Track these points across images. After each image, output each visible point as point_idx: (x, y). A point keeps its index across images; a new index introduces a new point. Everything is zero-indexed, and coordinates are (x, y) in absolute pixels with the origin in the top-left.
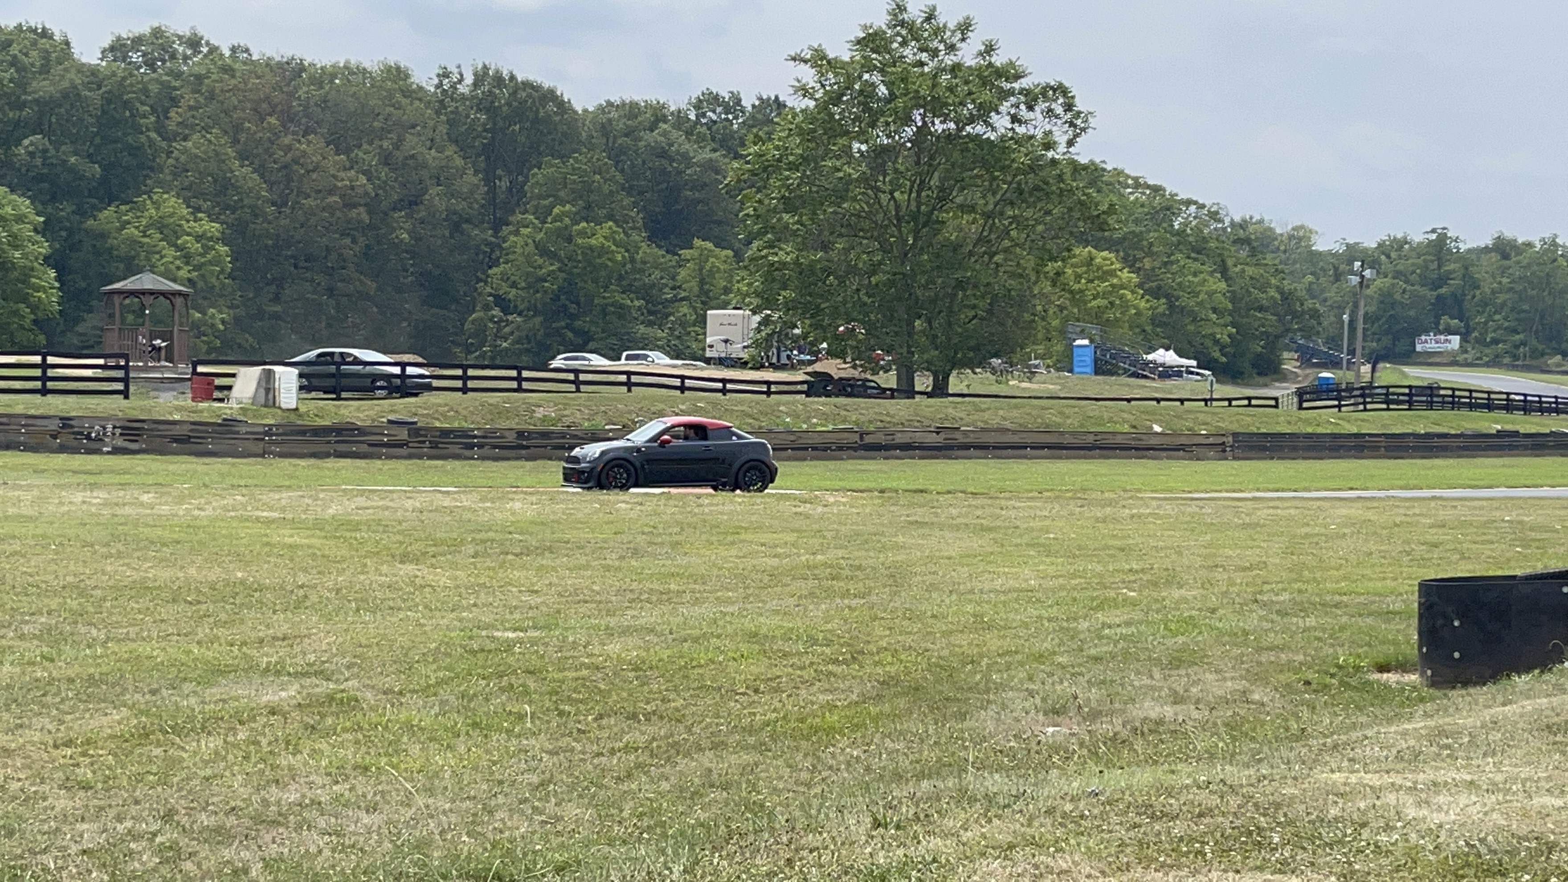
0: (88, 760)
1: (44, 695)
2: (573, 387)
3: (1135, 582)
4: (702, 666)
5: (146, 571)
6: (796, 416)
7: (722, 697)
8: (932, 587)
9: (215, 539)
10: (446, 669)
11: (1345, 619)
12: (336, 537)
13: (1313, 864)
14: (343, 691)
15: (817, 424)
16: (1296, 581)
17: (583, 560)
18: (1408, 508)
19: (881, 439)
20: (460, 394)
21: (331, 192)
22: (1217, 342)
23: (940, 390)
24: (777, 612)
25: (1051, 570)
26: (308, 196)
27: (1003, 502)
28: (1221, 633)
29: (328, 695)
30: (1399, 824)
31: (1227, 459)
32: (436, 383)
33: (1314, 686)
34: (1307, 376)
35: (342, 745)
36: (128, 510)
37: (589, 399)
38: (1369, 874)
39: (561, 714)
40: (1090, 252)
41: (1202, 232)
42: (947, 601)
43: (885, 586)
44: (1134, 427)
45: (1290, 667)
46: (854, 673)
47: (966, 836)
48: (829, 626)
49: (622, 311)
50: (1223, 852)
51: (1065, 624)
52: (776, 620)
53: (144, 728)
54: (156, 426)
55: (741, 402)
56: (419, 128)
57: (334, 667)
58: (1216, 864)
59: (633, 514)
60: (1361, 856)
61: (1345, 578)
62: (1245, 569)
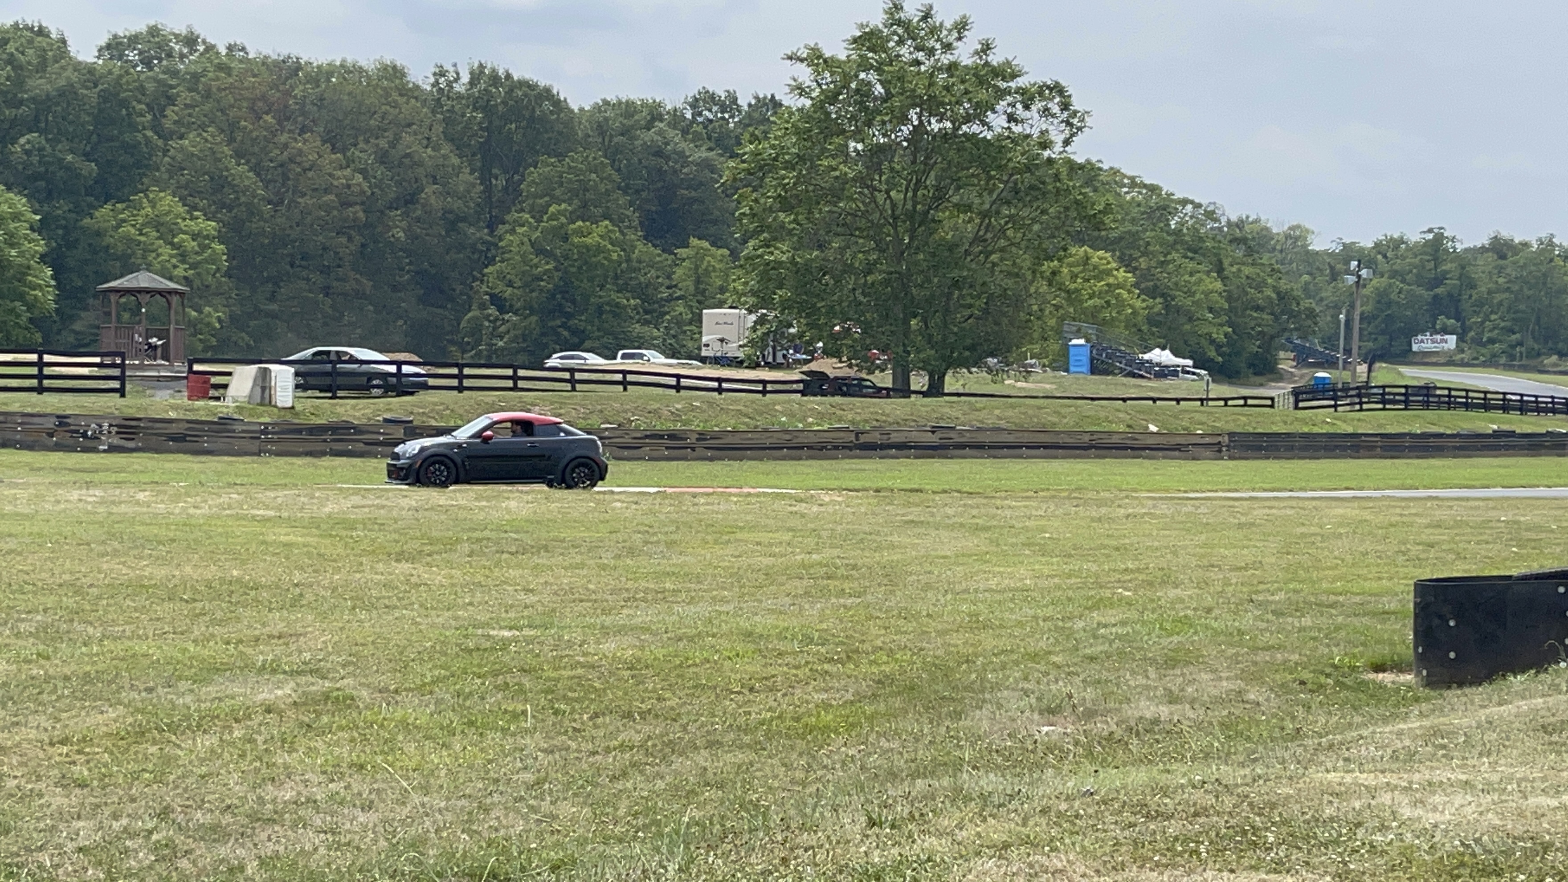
0: (83, 758)
1: (39, 693)
2: (568, 386)
3: (1130, 581)
4: (695, 665)
5: (141, 569)
6: (791, 415)
7: (717, 696)
8: (927, 587)
9: (210, 537)
10: (441, 667)
11: (1340, 619)
12: (331, 535)
13: (1307, 863)
14: (338, 689)
15: (811, 424)
16: (1291, 580)
17: (578, 559)
18: (1403, 508)
19: (876, 438)
20: (455, 392)
21: (326, 191)
22: (1212, 341)
23: (935, 390)
24: (771, 611)
25: (1046, 572)
26: (303, 195)
27: (998, 502)
28: (1216, 633)
29: (323, 693)
30: (1394, 824)
31: (1222, 459)
32: (431, 382)
33: (1309, 686)
34: (1302, 376)
35: (337, 744)
36: (123, 508)
37: (584, 398)
38: (1364, 873)
39: (556, 713)
40: (1085, 251)
41: (1197, 230)
42: (942, 601)
43: (879, 585)
44: (1129, 426)
45: (1285, 666)
46: (849, 672)
47: (961, 835)
48: (824, 626)
49: (617, 311)
50: (1218, 852)
51: (1060, 624)
52: (771, 620)
53: (140, 725)
54: (150, 424)
55: (736, 401)
56: (414, 127)
57: (329, 665)
58: (1211, 864)
59: (628, 514)
60: (1356, 856)
61: (1340, 578)
62: (1240, 569)
